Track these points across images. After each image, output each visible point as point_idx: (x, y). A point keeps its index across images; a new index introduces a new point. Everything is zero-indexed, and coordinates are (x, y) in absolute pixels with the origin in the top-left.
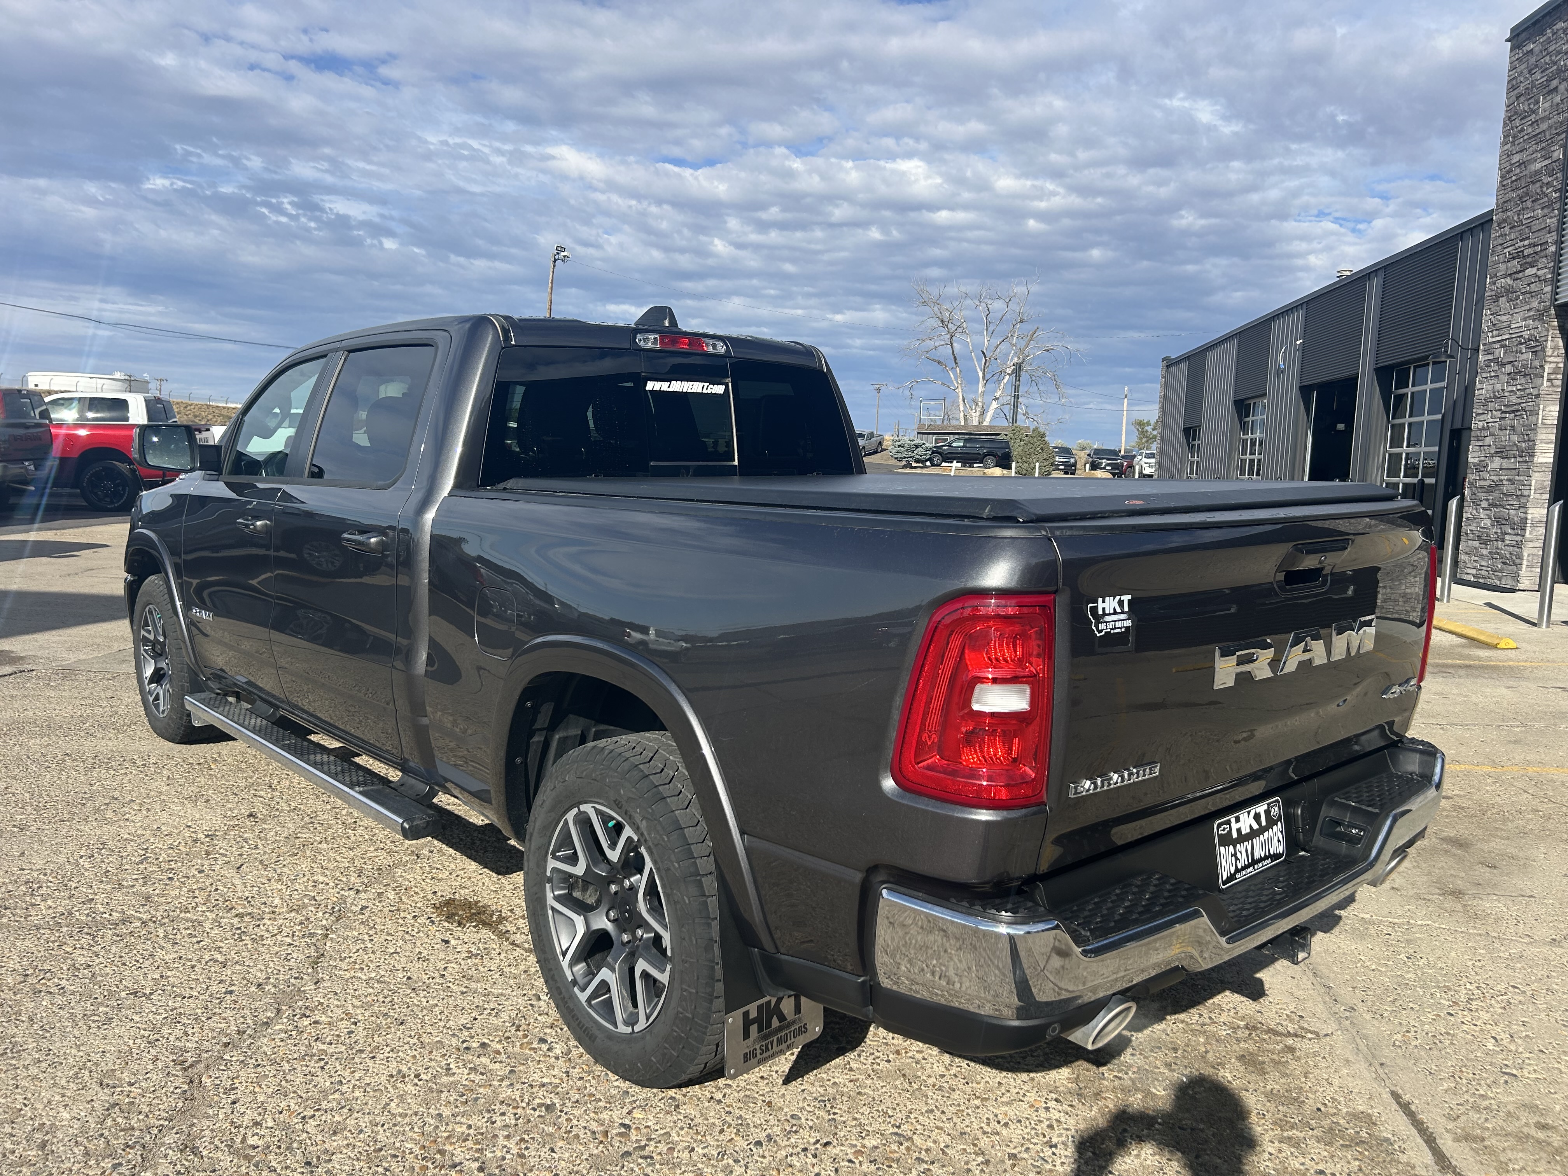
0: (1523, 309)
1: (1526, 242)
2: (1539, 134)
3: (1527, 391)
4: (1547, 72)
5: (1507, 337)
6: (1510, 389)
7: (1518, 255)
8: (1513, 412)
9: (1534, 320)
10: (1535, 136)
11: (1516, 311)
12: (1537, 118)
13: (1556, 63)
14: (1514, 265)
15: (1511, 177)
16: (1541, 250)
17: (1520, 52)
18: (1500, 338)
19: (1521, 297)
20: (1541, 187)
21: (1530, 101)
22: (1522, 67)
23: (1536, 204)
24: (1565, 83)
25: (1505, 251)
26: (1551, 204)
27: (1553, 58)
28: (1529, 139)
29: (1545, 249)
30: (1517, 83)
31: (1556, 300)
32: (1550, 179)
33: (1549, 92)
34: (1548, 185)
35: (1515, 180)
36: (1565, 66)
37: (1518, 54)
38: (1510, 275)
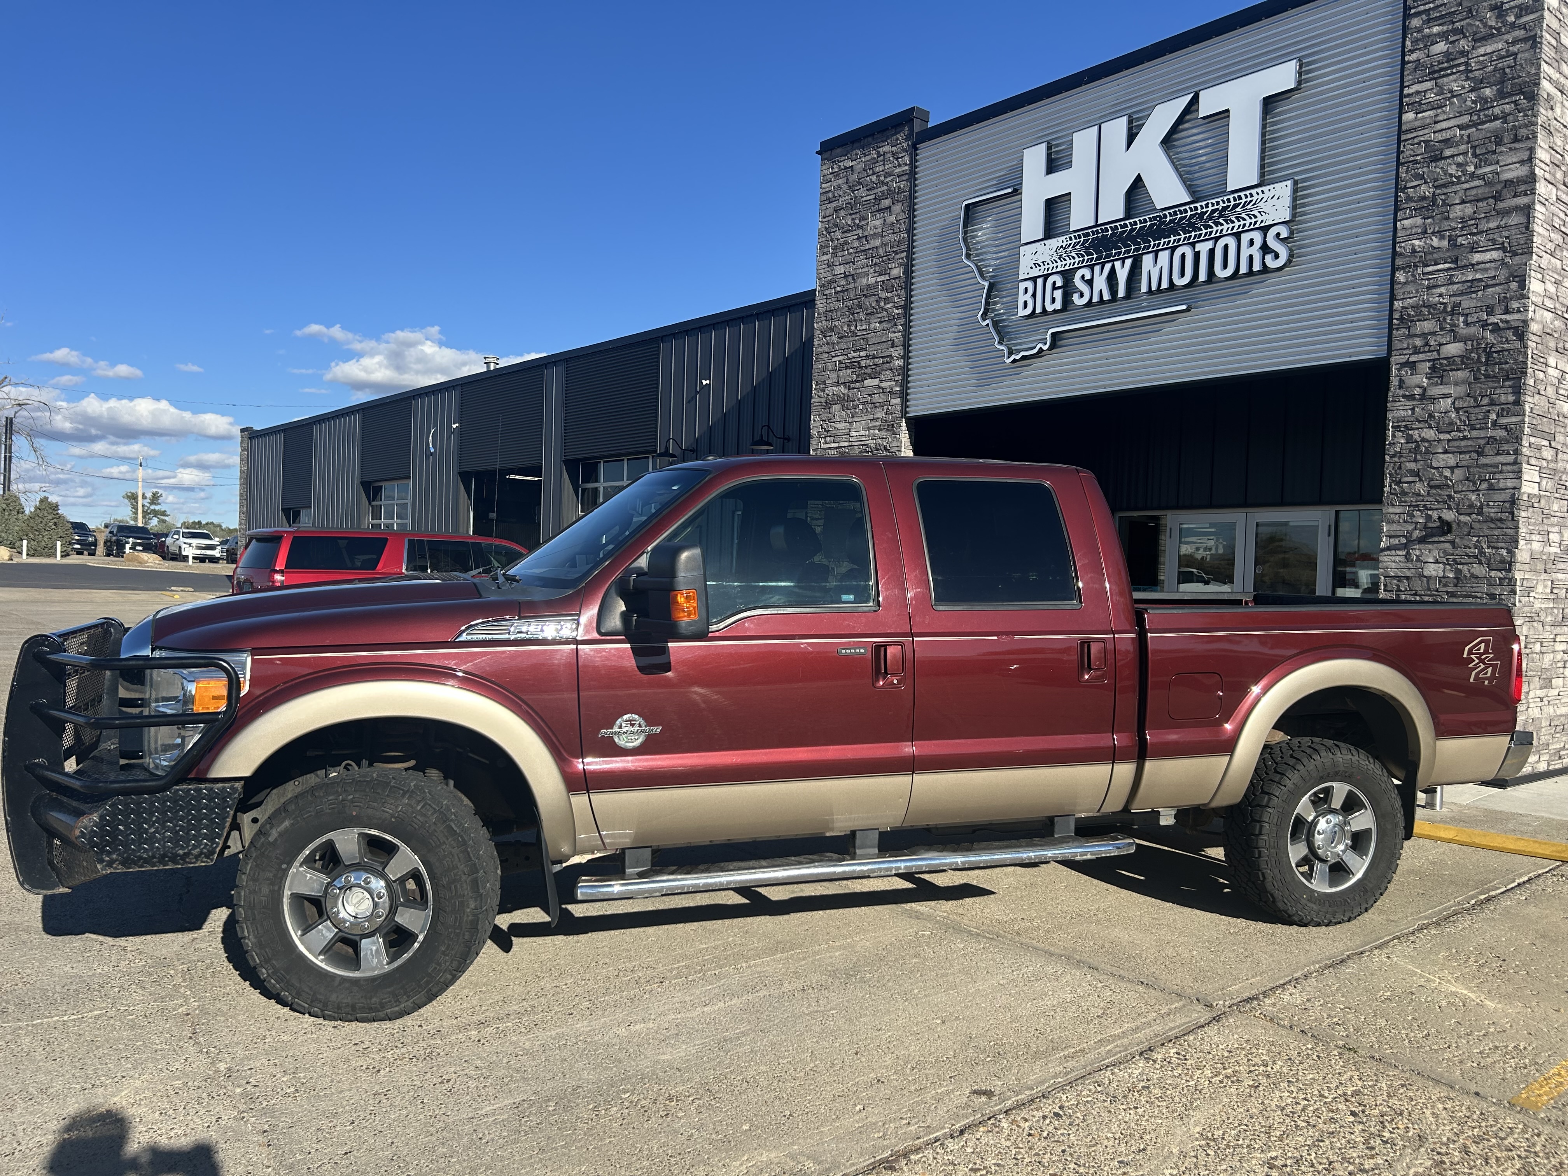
0: (865, 418)
2: (869, 249)
4: (875, 191)
5: (846, 444)
7: (851, 365)
9: (879, 430)
10: (864, 251)
11: (856, 419)
12: (866, 234)
13: (887, 184)
14: (848, 374)
15: (835, 288)
16: (883, 363)
17: (835, 166)
18: (837, 445)
19: (861, 407)
20: (877, 301)
21: (853, 216)
22: (840, 182)
23: (872, 317)
24: (900, 204)
25: (834, 359)
26: (892, 319)
27: (882, 178)
28: (856, 253)
29: (888, 362)
30: (834, 197)
31: (906, 412)
32: (889, 295)
33: (879, 211)
34: (887, 300)
35: (841, 291)
36: (899, 188)
37: (832, 168)
38: (844, 384)
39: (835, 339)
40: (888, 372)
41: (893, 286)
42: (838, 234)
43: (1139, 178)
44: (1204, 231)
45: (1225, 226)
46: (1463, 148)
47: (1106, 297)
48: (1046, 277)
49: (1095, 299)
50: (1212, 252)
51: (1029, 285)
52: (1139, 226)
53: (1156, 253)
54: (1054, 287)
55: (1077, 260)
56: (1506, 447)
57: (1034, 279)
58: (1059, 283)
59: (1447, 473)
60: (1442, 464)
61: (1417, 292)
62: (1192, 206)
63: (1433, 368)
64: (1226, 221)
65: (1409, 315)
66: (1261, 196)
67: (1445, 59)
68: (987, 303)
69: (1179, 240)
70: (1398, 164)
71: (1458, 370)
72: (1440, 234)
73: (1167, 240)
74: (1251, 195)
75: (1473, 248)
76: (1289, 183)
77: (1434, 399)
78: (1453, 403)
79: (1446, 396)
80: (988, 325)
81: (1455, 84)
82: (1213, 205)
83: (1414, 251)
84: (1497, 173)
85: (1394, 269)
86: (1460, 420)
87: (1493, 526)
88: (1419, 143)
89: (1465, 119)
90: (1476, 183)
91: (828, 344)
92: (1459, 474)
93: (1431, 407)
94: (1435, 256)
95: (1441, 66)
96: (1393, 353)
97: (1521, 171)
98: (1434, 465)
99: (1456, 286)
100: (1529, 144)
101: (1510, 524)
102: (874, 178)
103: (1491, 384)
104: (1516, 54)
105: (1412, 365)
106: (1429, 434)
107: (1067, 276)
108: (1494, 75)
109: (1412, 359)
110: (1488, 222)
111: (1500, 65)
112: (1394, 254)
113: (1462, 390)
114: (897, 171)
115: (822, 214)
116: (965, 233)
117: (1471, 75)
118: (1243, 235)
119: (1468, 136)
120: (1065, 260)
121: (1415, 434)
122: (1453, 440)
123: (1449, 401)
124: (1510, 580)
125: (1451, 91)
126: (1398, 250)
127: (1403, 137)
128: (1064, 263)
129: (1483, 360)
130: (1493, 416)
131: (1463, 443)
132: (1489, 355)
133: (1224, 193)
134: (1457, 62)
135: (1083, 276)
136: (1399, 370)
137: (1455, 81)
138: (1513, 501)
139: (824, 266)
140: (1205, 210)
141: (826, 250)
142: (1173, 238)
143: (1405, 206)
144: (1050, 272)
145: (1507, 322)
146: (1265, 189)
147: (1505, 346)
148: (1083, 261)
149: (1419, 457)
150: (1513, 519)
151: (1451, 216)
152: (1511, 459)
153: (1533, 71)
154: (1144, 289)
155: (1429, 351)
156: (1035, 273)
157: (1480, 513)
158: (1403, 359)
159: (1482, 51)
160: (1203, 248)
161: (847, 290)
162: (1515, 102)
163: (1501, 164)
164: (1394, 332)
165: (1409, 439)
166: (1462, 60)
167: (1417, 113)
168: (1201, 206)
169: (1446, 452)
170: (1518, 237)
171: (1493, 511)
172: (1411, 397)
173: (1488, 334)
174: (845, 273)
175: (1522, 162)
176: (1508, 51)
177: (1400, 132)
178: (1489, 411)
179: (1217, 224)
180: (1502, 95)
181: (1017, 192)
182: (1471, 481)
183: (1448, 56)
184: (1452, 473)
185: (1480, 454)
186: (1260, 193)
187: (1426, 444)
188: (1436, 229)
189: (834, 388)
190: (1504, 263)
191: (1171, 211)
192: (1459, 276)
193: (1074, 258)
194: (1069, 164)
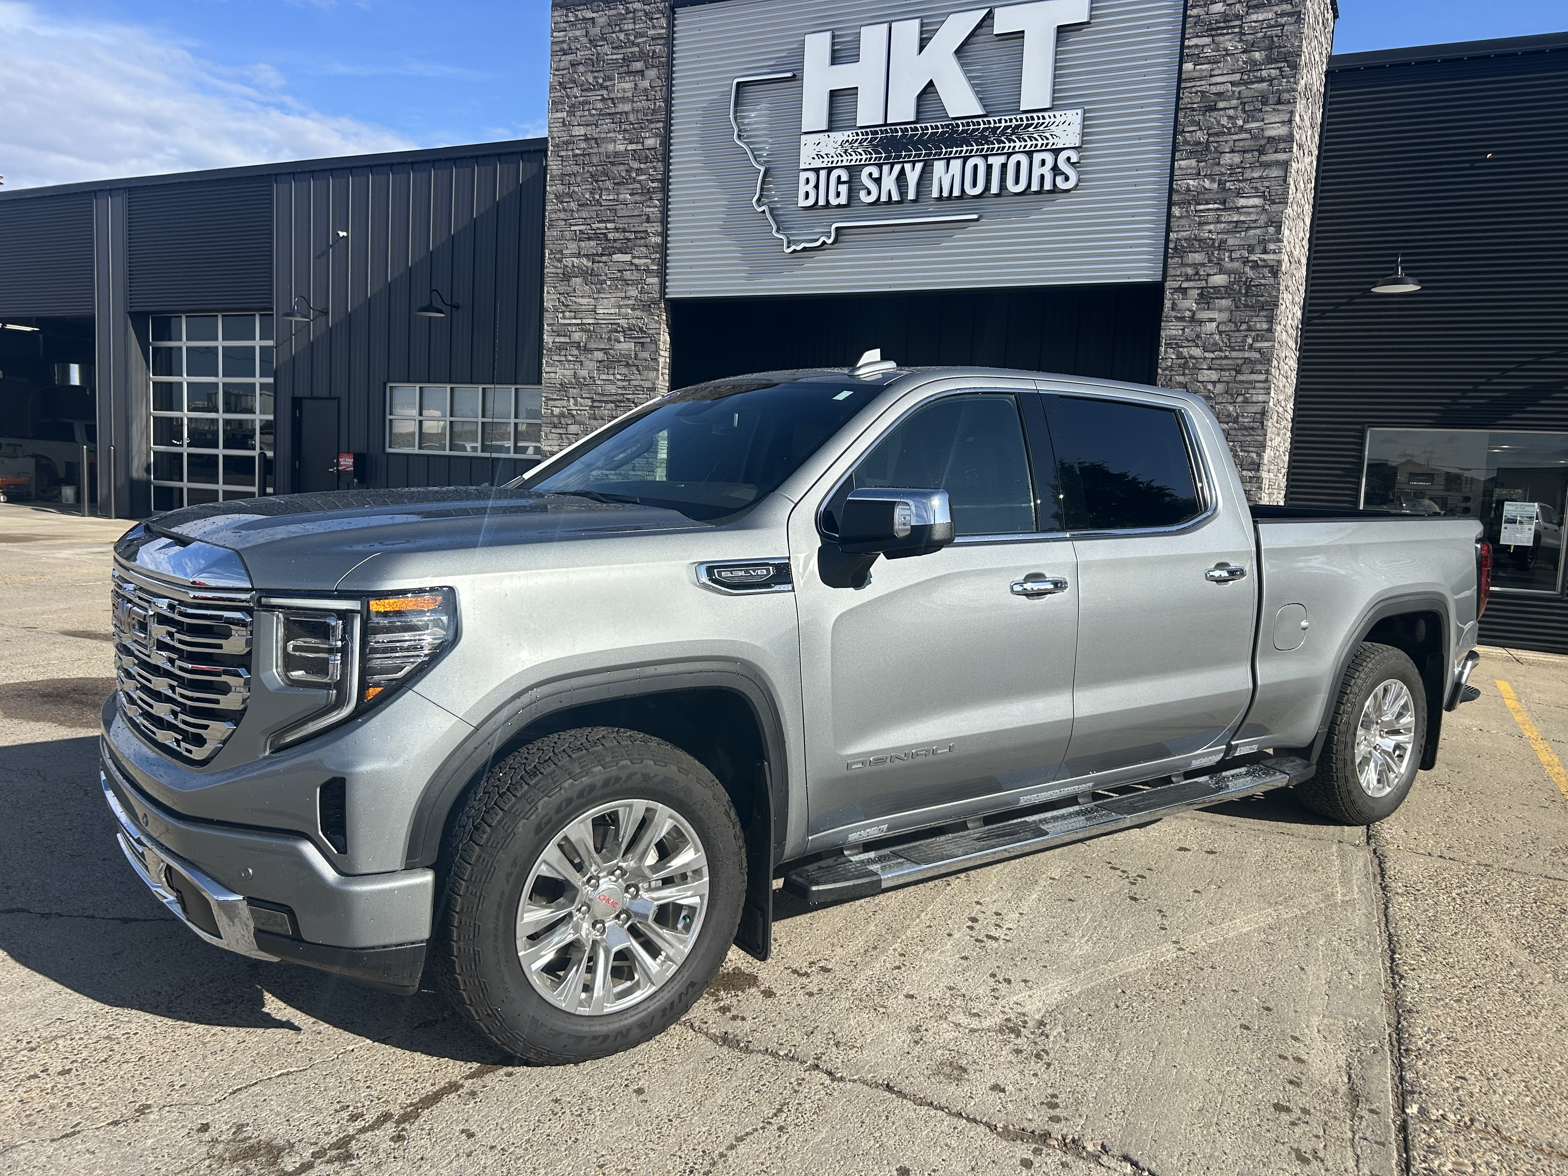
0: (614, 295)
1: (609, 225)
2: (616, 113)
3: (634, 383)
4: (624, 51)
5: (591, 321)
6: (604, 377)
7: (596, 236)
8: (612, 402)
9: (633, 309)
10: (609, 114)
11: (602, 295)
12: (612, 95)
13: (638, 45)
14: (590, 246)
15: (573, 150)
16: (636, 238)
17: (570, 14)
18: (579, 321)
19: (608, 283)
20: (627, 171)
21: (596, 74)
22: (578, 33)
23: (622, 187)
24: (655, 70)
25: (573, 228)
26: (648, 193)
27: (632, 38)
28: (600, 115)
29: (642, 238)
30: (570, 49)
31: (665, 293)
32: (642, 166)
33: (629, 73)
34: (639, 171)
35: (581, 155)
36: (654, 51)
37: (567, 16)
38: (587, 256)
39: (573, 206)
40: (643, 249)
41: (647, 157)
42: (576, 91)
43: (931, 84)
44: (997, 146)
45: (1018, 144)
46: (1234, 102)
47: (895, 197)
48: (830, 170)
49: (884, 198)
50: (1004, 166)
51: (812, 176)
52: (930, 131)
53: (948, 160)
54: (839, 181)
55: (864, 157)
56: (1259, 367)
57: (817, 171)
58: (845, 178)
59: (1210, 387)
60: (1205, 379)
61: (1190, 226)
62: (985, 119)
63: (1201, 295)
64: (1019, 138)
65: (1182, 246)
66: (1053, 120)
67: (1222, 20)
68: (762, 189)
69: (972, 151)
70: (1177, 110)
71: (1222, 298)
72: (1211, 177)
73: (959, 149)
74: (1044, 118)
75: (1239, 193)
76: (1080, 111)
77: (1201, 322)
78: (1218, 327)
79: (1211, 320)
80: (764, 212)
81: (1229, 43)
82: (1006, 121)
83: (1188, 190)
84: (1262, 130)
85: (1170, 204)
86: (1223, 342)
87: (1246, 433)
88: (1196, 93)
89: (1237, 77)
90: (1244, 136)
91: (565, 210)
92: (1220, 388)
93: (1198, 329)
94: (1206, 196)
95: (1218, 25)
96: (1168, 279)
97: (1282, 131)
98: (1200, 379)
99: (1223, 225)
100: (1289, 107)
101: (1260, 432)
102: (622, 36)
103: (1249, 313)
104: (1284, 26)
105: (1184, 291)
106: (1197, 352)
107: (853, 171)
108: (1264, 41)
109: (1185, 285)
110: (1252, 172)
111: (1269, 33)
112: (1171, 190)
113: (1225, 316)
114: (651, 32)
115: (554, 66)
116: (735, 112)
117: (1244, 38)
118: (1035, 155)
119: (1239, 92)
120: (851, 155)
121: (1185, 352)
122: (1216, 358)
123: (1214, 324)
124: (1258, 478)
125: (1226, 50)
126: (1175, 186)
127: (1183, 85)
128: (850, 158)
129: (1243, 291)
130: (1250, 341)
131: (1224, 362)
132: (1248, 288)
133: (1017, 111)
134: (1232, 24)
135: (870, 174)
136: (1172, 294)
137: (1230, 41)
138: (1263, 413)
139: (558, 125)
140: (998, 125)
141: (560, 107)
142: (965, 148)
143: (1182, 148)
144: (834, 165)
145: (1264, 261)
146: (1057, 114)
147: (1262, 281)
148: (871, 158)
149: (1187, 371)
150: (1262, 428)
151: (1221, 162)
152: (1262, 377)
153: (1297, 44)
154: (935, 194)
155: (1199, 280)
156: (817, 164)
157: (1236, 421)
158: (1176, 285)
159: (1254, 17)
160: (996, 162)
161: (589, 155)
162: (1280, 68)
163: (1266, 122)
164: (1169, 260)
165: (1180, 356)
166: (1237, 23)
167: (1195, 65)
168: (994, 121)
169: (1210, 369)
170: (1277, 188)
171: (1247, 420)
172: (1182, 319)
173: (1247, 269)
174: (586, 135)
175: (1283, 122)
176: (1276, 21)
177: (1180, 80)
178: (1246, 336)
179: (1010, 141)
180: (1270, 60)
181: (796, 78)
182: (1230, 394)
183: (1226, 18)
184: (1215, 387)
185: (1238, 372)
186: (1052, 117)
187: (1194, 361)
188: (1209, 173)
189: (575, 260)
190: (1264, 210)
191: (964, 121)
192: (1226, 217)
193: (861, 155)
194: (855, 58)
